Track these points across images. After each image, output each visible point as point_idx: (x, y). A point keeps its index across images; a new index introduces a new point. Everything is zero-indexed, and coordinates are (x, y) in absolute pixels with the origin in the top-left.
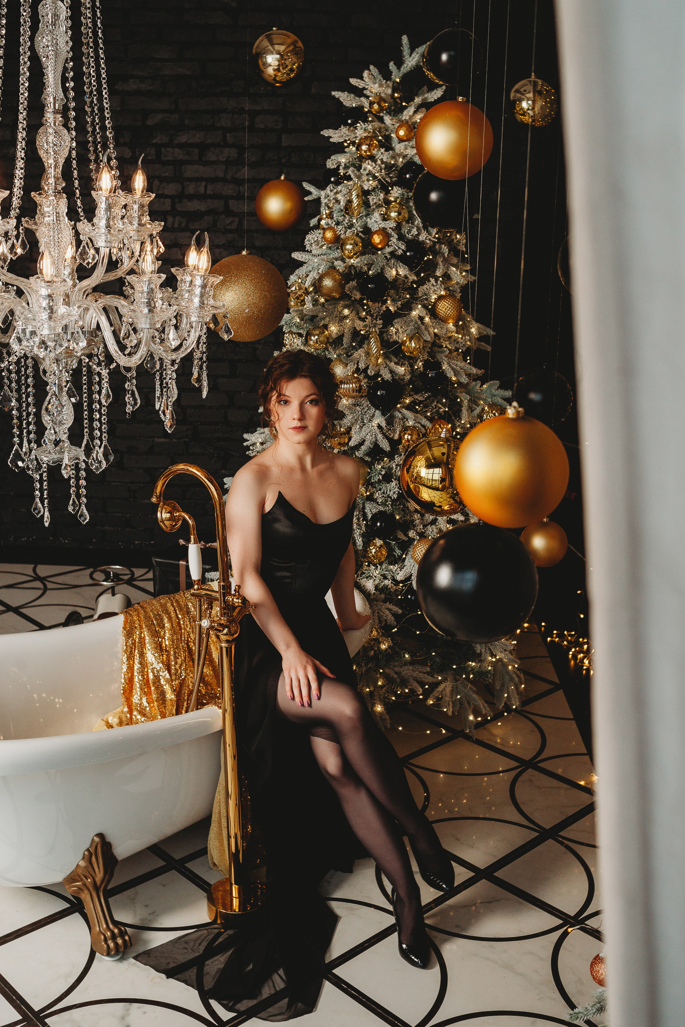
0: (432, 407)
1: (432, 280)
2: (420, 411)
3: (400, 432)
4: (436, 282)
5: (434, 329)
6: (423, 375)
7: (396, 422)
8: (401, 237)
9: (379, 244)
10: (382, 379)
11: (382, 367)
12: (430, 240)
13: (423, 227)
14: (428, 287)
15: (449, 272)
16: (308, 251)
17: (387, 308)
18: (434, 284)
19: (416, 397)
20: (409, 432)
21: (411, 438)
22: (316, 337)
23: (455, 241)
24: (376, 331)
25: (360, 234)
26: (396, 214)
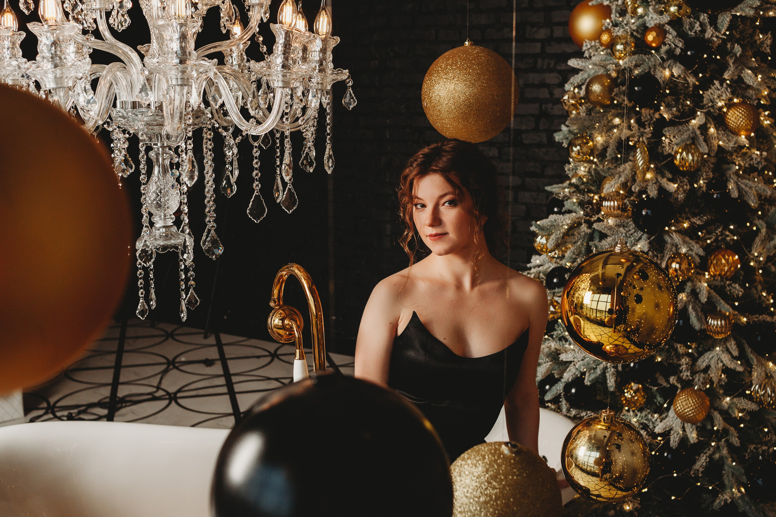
0: (717, 234)
1: (717, 83)
2: (703, 237)
3: (669, 259)
4: (721, 85)
5: (719, 140)
6: (707, 195)
7: (667, 248)
8: (681, 34)
9: (652, 42)
10: (648, 196)
11: (650, 184)
12: (717, 37)
13: (709, 22)
14: (712, 92)
15: (742, 75)
16: (586, 58)
17: (661, 115)
18: (719, 87)
19: (694, 220)
20: (678, 260)
21: (680, 267)
22: (578, 148)
23: (758, 42)
24: (643, 142)
25: (635, 33)
26: (676, 8)
